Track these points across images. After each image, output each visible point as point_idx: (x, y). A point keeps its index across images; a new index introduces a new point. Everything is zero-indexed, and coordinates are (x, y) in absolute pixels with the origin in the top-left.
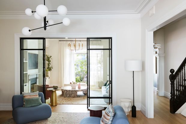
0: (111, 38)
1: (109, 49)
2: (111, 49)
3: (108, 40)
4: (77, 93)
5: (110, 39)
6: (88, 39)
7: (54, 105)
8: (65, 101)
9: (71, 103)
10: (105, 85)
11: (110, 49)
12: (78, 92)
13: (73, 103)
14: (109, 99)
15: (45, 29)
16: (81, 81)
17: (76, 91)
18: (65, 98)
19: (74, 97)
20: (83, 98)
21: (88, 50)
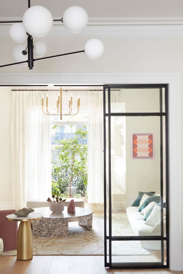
0: (166, 86)
1: (161, 114)
2: (166, 114)
3: (158, 90)
4: (67, 225)
5: (164, 89)
6: (108, 88)
7: (25, 258)
8: (39, 247)
9: (57, 253)
10: (136, 204)
11: (164, 114)
12: (69, 223)
13: (64, 253)
14: (160, 242)
15: (31, 66)
16: (62, 192)
17: (65, 221)
18: (37, 238)
19: (60, 236)
20: (85, 238)
21: (107, 118)
